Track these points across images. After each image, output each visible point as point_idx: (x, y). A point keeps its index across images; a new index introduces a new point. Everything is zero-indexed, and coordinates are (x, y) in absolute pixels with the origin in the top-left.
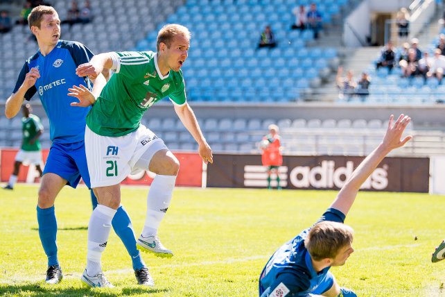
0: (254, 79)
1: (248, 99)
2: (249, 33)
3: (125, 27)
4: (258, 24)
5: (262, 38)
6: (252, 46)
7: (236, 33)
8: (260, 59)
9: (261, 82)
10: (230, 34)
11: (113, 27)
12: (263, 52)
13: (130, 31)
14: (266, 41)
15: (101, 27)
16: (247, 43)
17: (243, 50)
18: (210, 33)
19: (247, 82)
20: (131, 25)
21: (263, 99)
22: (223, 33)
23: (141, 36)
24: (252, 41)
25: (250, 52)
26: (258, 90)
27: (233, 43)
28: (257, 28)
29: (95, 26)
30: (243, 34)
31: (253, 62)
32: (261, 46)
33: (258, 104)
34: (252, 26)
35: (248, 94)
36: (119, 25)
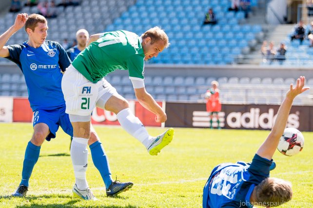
0: (200, 48)
1: (196, 62)
2: (196, 14)
3: (105, 9)
4: (203, 7)
5: (206, 17)
6: (199, 23)
7: (187, 13)
8: (205, 33)
9: (205, 50)
10: (182, 14)
11: (96, 9)
12: (207, 27)
13: (109, 11)
14: (209, 19)
15: (87, 9)
16: (195, 21)
17: (192, 26)
18: (168, 13)
19: (195, 50)
20: (109, 7)
21: (206, 62)
22: (178, 13)
23: (117, 15)
24: (199, 20)
25: (197, 28)
26: (203, 56)
27: (185, 21)
28: (203, 10)
29: (83, 8)
30: (192, 14)
31: (200, 35)
32: (206, 23)
33: (203, 66)
34: (199, 8)
35: (195, 59)
36: (100, 7)
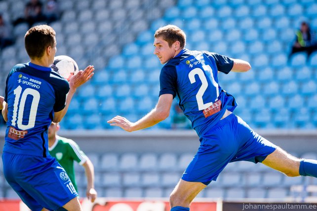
0: (288, 97)
1: (279, 125)
2: (279, 32)
3: (106, 27)
4: (292, 19)
5: (297, 40)
6: (284, 50)
7: (261, 32)
8: (296, 69)
9: (297, 101)
10: (253, 34)
11: (89, 27)
12: (300, 58)
13: (114, 31)
14: (302, 43)
15: (72, 27)
16: (276, 46)
17: (271, 57)
18: (225, 32)
19: (278, 101)
20: (114, 23)
21: (300, 125)
22: (244, 32)
23: (129, 38)
24: (284, 43)
25: (282, 59)
26: (293, 112)
27: (258, 47)
28: (291, 25)
29: (64, 26)
30: (271, 34)
31: (286, 73)
32: (296, 50)
33: (294, 131)
34: (284, 22)
35: (279, 118)
36: (98, 24)
